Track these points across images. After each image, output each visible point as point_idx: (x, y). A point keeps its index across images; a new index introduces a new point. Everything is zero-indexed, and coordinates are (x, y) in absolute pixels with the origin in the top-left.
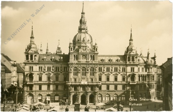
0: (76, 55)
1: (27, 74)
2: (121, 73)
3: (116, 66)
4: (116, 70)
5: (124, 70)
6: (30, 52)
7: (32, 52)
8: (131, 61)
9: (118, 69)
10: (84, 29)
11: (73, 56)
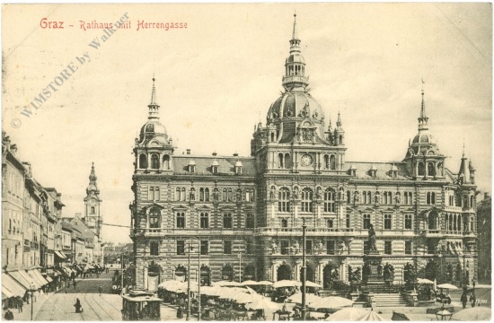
0: (284, 154)
1: (145, 209)
2: (401, 208)
3: (388, 189)
4: (388, 198)
5: (408, 199)
6: (151, 144)
7: (155, 145)
8: (427, 176)
10: (300, 84)
11: (276, 155)
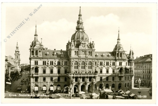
0: (76, 51)
1: (33, 68)
2: (112, 67)
3: (108, 61)
4: (107, 64)
5: (114, 64)
6: (35, 48)
7: (36, 48)
8: (119, 57)
9: (109, 63)
10: (82, 29)
11: (74, 51)
